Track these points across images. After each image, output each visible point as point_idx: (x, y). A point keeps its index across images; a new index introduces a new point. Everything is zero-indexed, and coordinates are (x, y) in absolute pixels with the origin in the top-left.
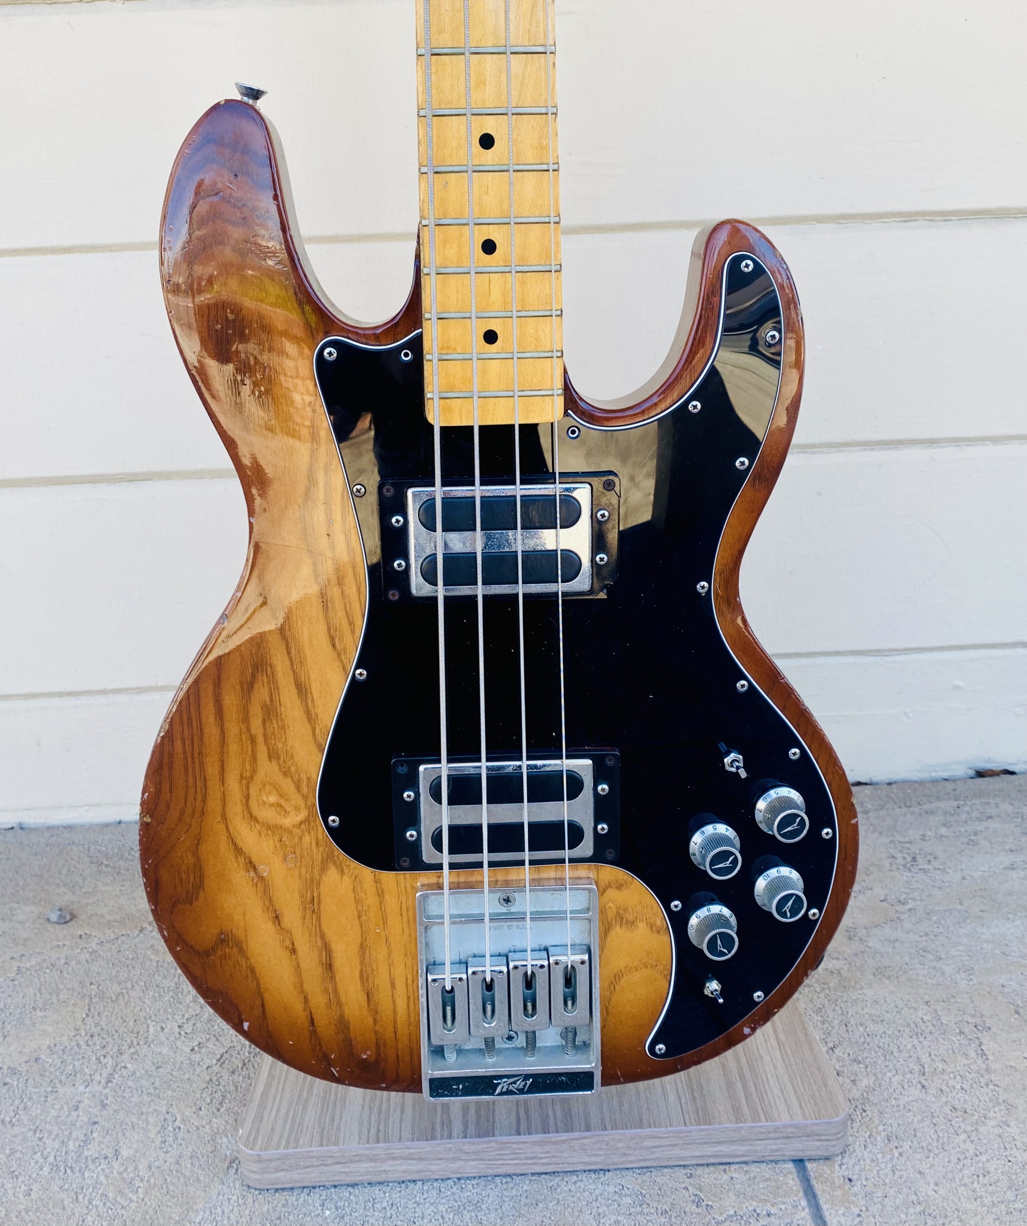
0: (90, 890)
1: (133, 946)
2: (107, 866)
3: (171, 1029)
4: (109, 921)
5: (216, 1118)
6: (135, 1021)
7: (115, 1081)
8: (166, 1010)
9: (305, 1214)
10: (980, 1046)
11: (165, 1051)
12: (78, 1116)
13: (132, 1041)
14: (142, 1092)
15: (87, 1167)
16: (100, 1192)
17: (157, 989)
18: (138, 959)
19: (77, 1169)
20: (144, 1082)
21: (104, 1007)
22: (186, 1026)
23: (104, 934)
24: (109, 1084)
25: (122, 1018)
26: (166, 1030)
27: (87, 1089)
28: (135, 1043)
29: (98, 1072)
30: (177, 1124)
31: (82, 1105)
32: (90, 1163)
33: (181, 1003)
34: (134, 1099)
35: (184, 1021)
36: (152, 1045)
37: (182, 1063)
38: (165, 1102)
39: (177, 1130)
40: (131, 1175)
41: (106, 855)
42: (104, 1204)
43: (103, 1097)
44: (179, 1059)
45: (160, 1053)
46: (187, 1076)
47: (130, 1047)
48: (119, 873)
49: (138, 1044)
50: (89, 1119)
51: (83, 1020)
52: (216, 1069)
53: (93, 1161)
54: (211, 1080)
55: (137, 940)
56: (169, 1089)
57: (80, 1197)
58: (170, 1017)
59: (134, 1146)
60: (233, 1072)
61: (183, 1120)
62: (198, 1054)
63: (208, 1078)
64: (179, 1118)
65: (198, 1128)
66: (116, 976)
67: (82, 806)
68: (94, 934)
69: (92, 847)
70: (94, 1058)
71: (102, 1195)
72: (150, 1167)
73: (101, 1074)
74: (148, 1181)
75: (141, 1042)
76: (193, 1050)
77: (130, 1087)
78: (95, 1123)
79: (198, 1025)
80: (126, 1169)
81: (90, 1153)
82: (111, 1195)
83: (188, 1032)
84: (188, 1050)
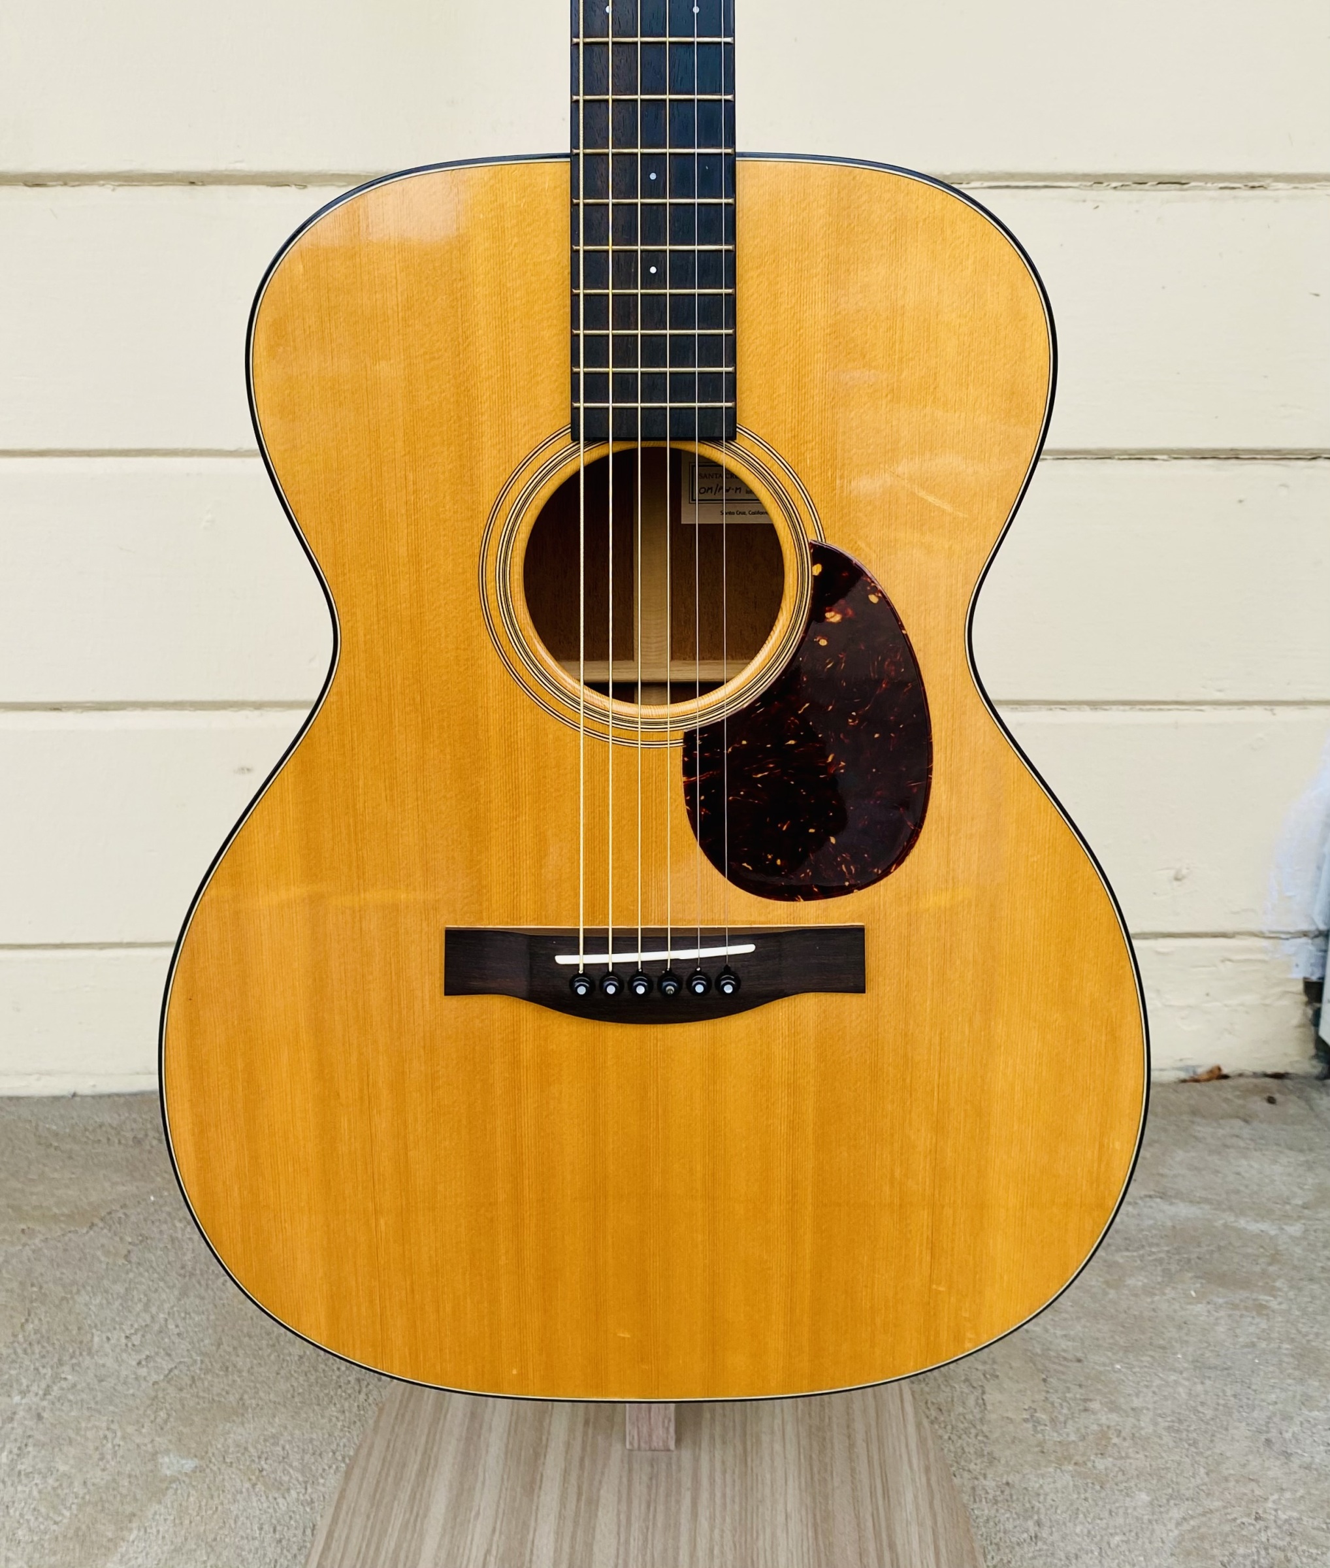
0: (35, 1177)
1: (82, 1246)
2: (56, 1148)
3: (118, 1340)
4: (55, 1215)
5: (159, 1436)
6: (79, 1329)
7: (53, 1394)
8: (113, 1320)
9: (242, 1537)
10: (983, 1393)
11: (110, 1362)
12: (13, 1428)
13: (74, 1352)
14: (82, 1406)
15: (20, 1482)
16: (32, 1506)
17: (105, 1294)
18: (86, 1259)
19: (9, 1483)
20: (84, 1396)
21: (46, 1312)
22: (133, 1338)
23: (50, 1230)
24: (48, 1397)
25: (64, 1325)
26: (112, 1341)
27: (24, 1401)
28: (77, 1353)
29: (36, 1383)
30: (117, 1441)
31: (17, 1417)
32: (23, 1477)
33: (130, 1312)
34: (73, 1414)
35: (133, 1331)
36: (96, 1357)
37: (127, 1376)
38: (105, 1418)
39: (117, 1448)
40: (66, 1491)
41: (56, 1135)
42: (37, 1518)
43: (40, 1410)
44: (124, 1373)
45: (104, 1366)
46: (131, 1391)
47: (72, 1357)
48: (70, 1158)
49: (81, 1354)
50: (24, 1432)
51: (22, 1325)
52: (162, 1385)
53: (27, 1475)
54: (156, 1397)
55: (87, 1238)
56: (111, 1403)
57: (11, 1511)
58: (117, 1327)
59: (72, 1462)
60: (181, 1390)
61: (123, 1438)
62: (145, 1370)
63: (153, 1394)
64: (119, 1434)
65: (138, 1446)
66: (61, 1279)
67: (30, 1074)
68: (37, 1228)
69: (41, 1124)
70: (32, 1367)
71: (34, 1509)
72: (85, 1483)
73: (39, 1386)
74: (83, 1498)
75: (85, 1353)
76: (139, 1363)
77: (70, 1401)
78: (29, 1437)
79: (148, 1336)
80: (61, 1485)
81: (23, 1467)
82: (43, 1510)
83: (136, 1343)
84: (134, 1363)
